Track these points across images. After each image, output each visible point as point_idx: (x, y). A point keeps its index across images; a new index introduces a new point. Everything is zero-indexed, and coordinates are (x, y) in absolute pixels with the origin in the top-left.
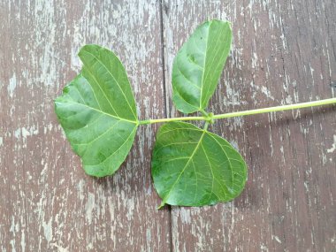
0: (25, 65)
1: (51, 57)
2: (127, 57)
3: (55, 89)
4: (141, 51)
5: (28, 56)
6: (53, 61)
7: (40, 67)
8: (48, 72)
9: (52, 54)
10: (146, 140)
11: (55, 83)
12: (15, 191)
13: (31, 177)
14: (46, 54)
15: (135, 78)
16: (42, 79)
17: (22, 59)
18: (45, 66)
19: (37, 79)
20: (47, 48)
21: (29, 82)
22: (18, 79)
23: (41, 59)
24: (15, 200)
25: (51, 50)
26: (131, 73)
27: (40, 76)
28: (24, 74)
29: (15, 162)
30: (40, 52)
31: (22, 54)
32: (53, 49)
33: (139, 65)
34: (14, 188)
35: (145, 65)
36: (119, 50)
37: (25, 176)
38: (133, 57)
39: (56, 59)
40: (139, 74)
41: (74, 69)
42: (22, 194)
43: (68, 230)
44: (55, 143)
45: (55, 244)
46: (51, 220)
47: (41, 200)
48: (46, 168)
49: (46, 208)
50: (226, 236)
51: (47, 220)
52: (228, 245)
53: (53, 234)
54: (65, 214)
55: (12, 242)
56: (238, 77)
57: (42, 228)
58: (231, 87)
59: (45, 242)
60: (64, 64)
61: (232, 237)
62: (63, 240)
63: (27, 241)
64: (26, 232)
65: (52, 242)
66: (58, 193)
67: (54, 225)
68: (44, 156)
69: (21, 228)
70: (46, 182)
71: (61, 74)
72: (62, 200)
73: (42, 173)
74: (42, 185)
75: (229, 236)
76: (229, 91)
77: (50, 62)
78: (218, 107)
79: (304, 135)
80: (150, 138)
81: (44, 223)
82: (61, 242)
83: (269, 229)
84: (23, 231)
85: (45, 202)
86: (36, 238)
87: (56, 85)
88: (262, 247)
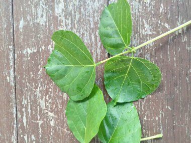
0: (29, 13)
1: (43, 8)
2: (87, 7)
3: (46, 26)
4: (95, 4)
5: (30, 8)
6: (44, 11)
7: (37, 14)
8: (42, 16)
9: (44, 6)
10: (97, 55)
11: (46, 23)
12: (24, 83)
13: (33, 75)
14: (40, 6)
15: (91, 19)
16: (38, 21)
17: (26, 9)
18: (40, 13)
19: (36, 21)
20: (41, 3)
21: (31, 23)
22: (25, 21)
23: (38, 9)
24: (24, 87)
25: (43, 4)
26: (89, 16)
27: (37, 19)
28: (28, 18)
29: (24, 67)
30: (37, 5)
31: (27, 7)
32: (44, 4)
33: (94, 12)
34: (23, 81)
35: (97, 12)
36: (82, 3)
37: (29, 75)
38: (90, 7)
39: (46, 9)
40: (94, 17)
41: (56, 15)
42: (28, 84)
43: (53, 103)
44: (46, 56)
45: (47, 111)
46: (44, 98)
47: (38, 88)
48: (41, 70)
49: (41, 92)
50: (141, 106)
51: (42, 98)
52: (142, 111)
53: (45, 105)
54: (52, 95)
55: (24, 110)
56: (151, 18)
57: (39, 103)
58: (147, 24)
59: (41, 110)
60: (51, 12)
61: (144, 107)
62: (51, 108)
63: (31, 109)
64: (31, 105)
65: (45, 109)
66: (48, 84)
67: (46, 101)
68: (40, 64)
69: (28, 102)
70: (41, 78)
71: (49, 18)
72: (50, 87)
73: (39, 73)
74: (39, 79)
75: (142, 106)
76: (146, 26)
77: (43, 11)
78: (140, 35)
79: (188, 51)
80: (99, 54)
81: (40, 100)
82: (50, 109)
83: (165, 102)
84: (29, 104)
85: (41, 89)
86: (36, 108)
87: (46, 24)
88: (161, 112)
